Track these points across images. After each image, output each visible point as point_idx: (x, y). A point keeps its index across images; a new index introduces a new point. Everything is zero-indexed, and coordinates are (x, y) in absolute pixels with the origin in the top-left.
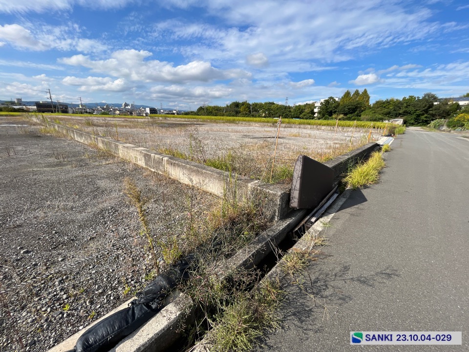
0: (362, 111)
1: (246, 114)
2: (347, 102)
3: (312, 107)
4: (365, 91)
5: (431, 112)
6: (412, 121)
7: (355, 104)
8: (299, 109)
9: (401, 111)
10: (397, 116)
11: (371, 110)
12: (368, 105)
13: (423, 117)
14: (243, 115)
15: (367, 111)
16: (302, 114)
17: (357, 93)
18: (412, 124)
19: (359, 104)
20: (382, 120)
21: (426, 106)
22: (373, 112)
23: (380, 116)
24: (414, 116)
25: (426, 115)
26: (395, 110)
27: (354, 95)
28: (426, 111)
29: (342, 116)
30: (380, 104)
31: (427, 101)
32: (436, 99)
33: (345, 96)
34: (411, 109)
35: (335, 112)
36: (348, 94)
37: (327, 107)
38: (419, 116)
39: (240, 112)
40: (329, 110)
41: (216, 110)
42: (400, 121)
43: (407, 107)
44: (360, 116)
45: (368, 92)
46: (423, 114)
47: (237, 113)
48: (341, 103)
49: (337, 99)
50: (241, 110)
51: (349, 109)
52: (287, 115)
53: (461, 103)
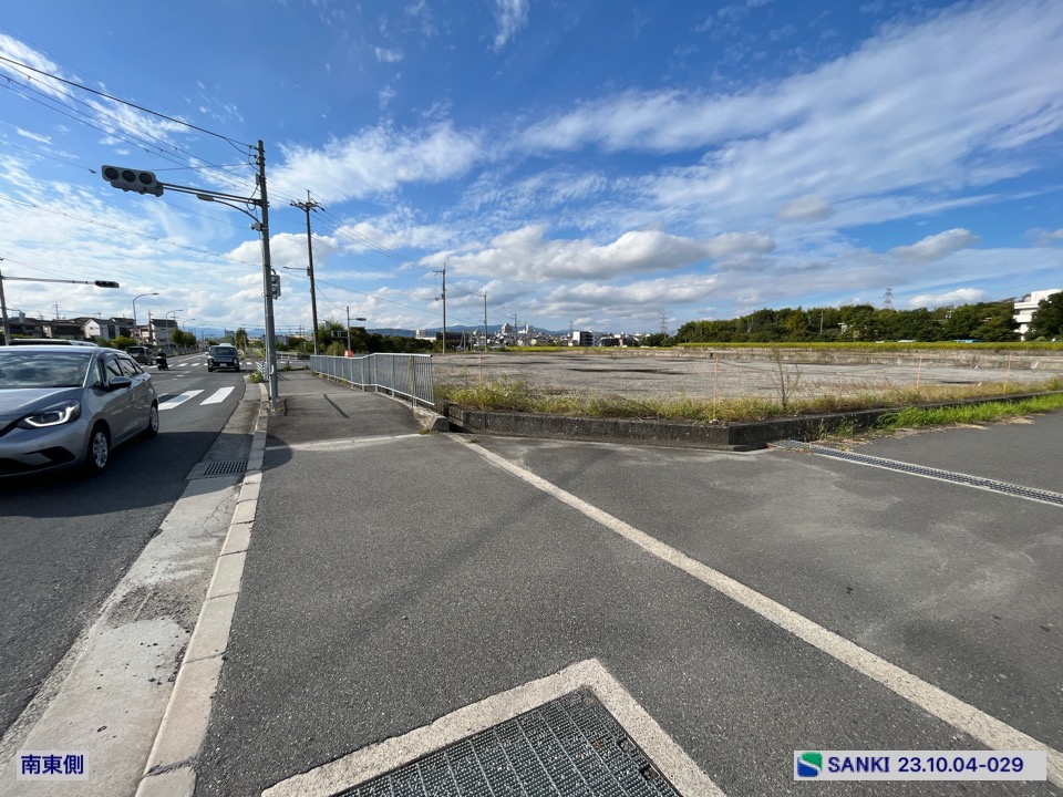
3: (1007, 312)
39: (787, 331)
47: (780, 334)
50: (788, 326)
52: (929, 332)
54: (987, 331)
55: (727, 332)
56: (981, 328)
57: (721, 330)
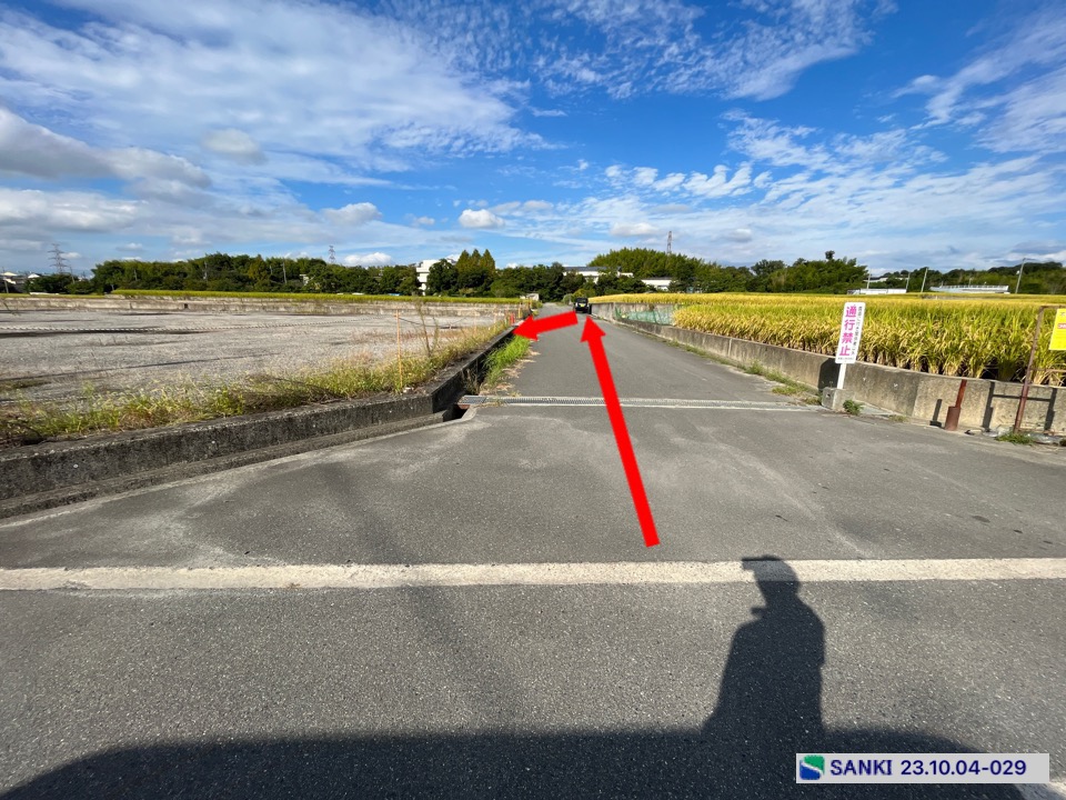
0: (490, 283)
2: (468, 269)
3: (414, 274)
4: (487, 253)
5: (562, 285)
6: (548, 296)
7: (479, 271)
9: (534, 284)
10: (532, 289)
11: (500, 280)
12: (495, 273)
13: (556, 291)
15: (496, 283)
17: (476, 254)
18: (548, 300)
19: (484, 272)
20: (518, 295)
21: (556, 277)
22: (504, 283)
23: (517, 292)
24: (548, 290)
25: (558, 289)
26: (528, 282)
27: (473, 256)
28: (558, 284)
29: (470, 290)
30: (509, 273)
32: (563, 269)
33: (462, 257)
34: (543, 281)
35: (454, 283)
36: (465, 255)
37: (440, 274)
38: (552, 289)
39: (249, 280)
40: (447, 281)
42: (536, 297)
43: (538, 278)
44: (489, 289)
45: (491, 254)
46: (555, 288)
47: (243, 283)
48: (460, 270)
49: (452, 263)
50: (250, 275)
53: (585, 274)
54: (405, 288)
55: (176, 277)
56: (402, 285)
57: (166, 274)
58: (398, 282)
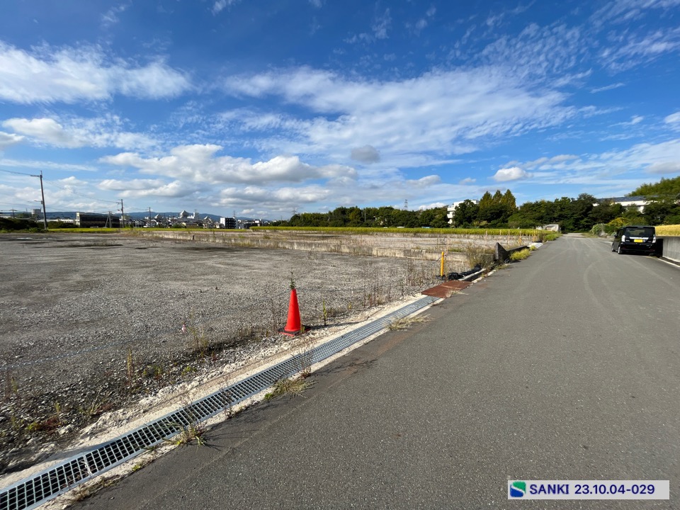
0: (509, 216)
1: (358, 223)
2: (488, 205)
3: (444, 213)
4: (509, 192)
5: (591, 215)
6: (571, 227)
7: (499, 207)
8: (428, 215)
9: (556, 215)
10: (552, 220)
11: (519, 214)
12: (515, 208)
13: (583, 222)
14: (355, 225)
15: (514, 216)
16: (432, 220)
17: (498, 194)
18: (572, 231)
19: (503, 207)
20: (534, 226)
21: (583, 208)
22: (522, 216)
23: (532, 222)
24: (572, 221)
25: (586, 219)
26: (548, 214)
27: (495, 196)
28: (585, 215)
29: (484, 223)
30: (529, 207)
31: (583, 202)
32: (594, 200)
33: (484, 197)
34: (565, 212)
35: (475, 218)
36: (487, 196)
37: (463, 211)
38: (577, 220)
39: (349, 221)
40: (468, 216)
41: (316, 218)
42: (555, 227)
43: (561, 210)
44: (507, 222)
46: (582, 219)
47: (345, 222)
48: (481, 207)
49: (475, 202)
50: (351, 217)
51: (492, 214)
52: (413, 222)
53: (624, 204)
54: (436, 222)
56: (434, 221)
58: (432, 218)
